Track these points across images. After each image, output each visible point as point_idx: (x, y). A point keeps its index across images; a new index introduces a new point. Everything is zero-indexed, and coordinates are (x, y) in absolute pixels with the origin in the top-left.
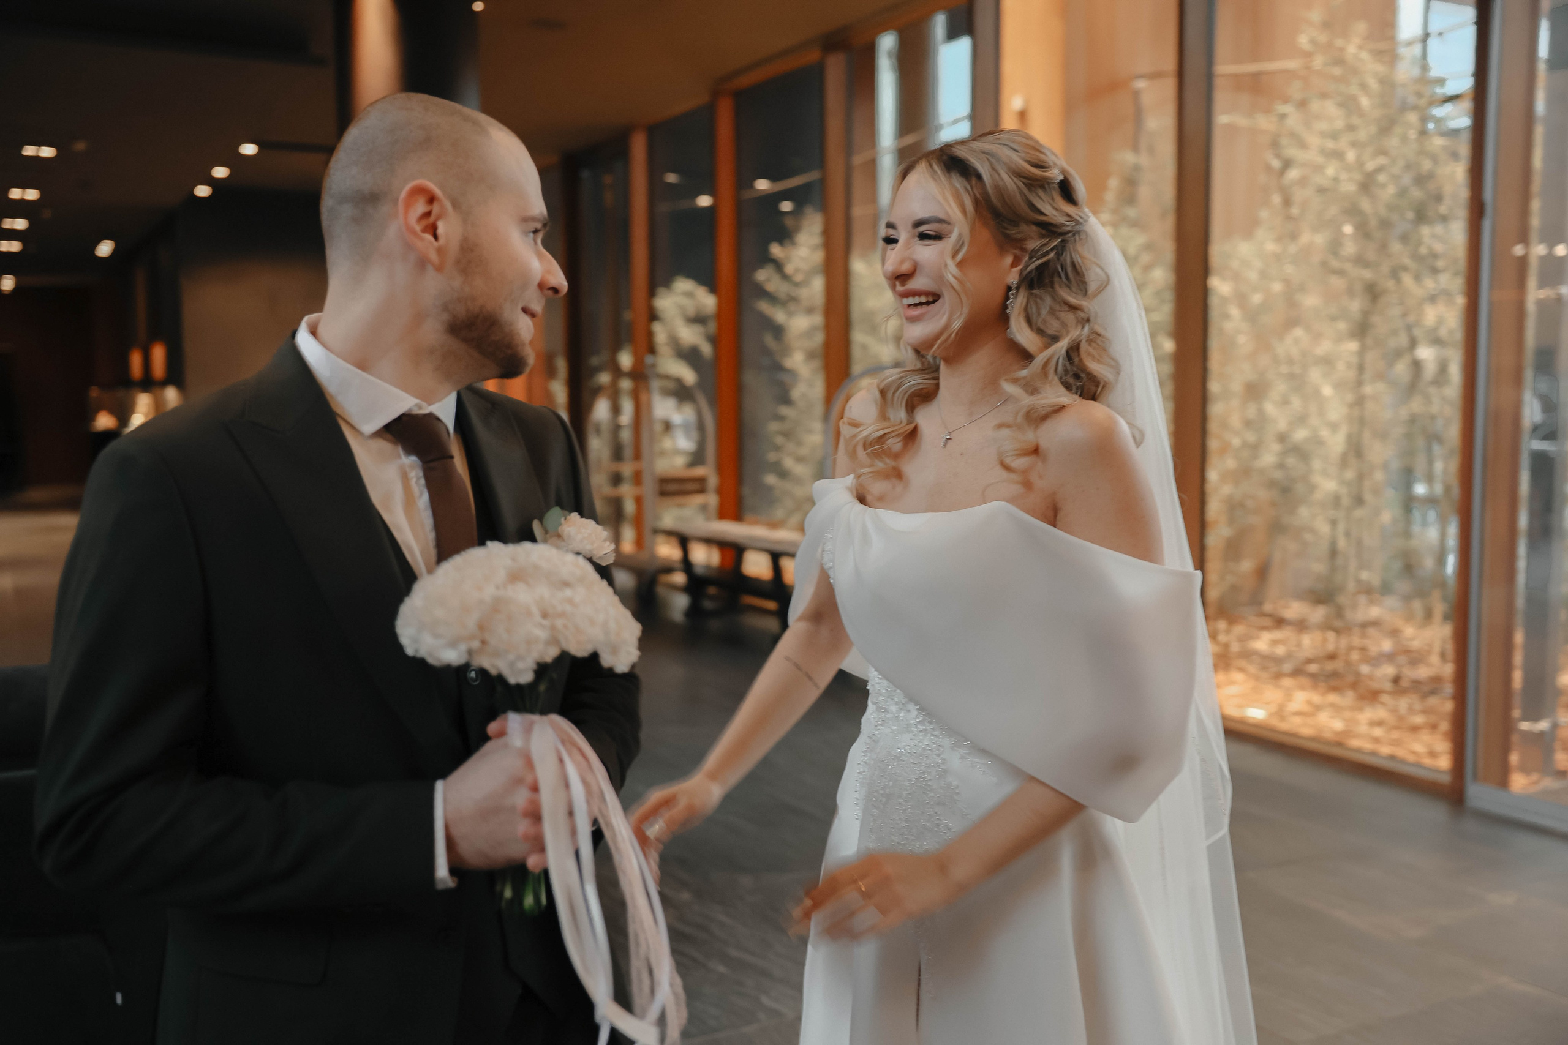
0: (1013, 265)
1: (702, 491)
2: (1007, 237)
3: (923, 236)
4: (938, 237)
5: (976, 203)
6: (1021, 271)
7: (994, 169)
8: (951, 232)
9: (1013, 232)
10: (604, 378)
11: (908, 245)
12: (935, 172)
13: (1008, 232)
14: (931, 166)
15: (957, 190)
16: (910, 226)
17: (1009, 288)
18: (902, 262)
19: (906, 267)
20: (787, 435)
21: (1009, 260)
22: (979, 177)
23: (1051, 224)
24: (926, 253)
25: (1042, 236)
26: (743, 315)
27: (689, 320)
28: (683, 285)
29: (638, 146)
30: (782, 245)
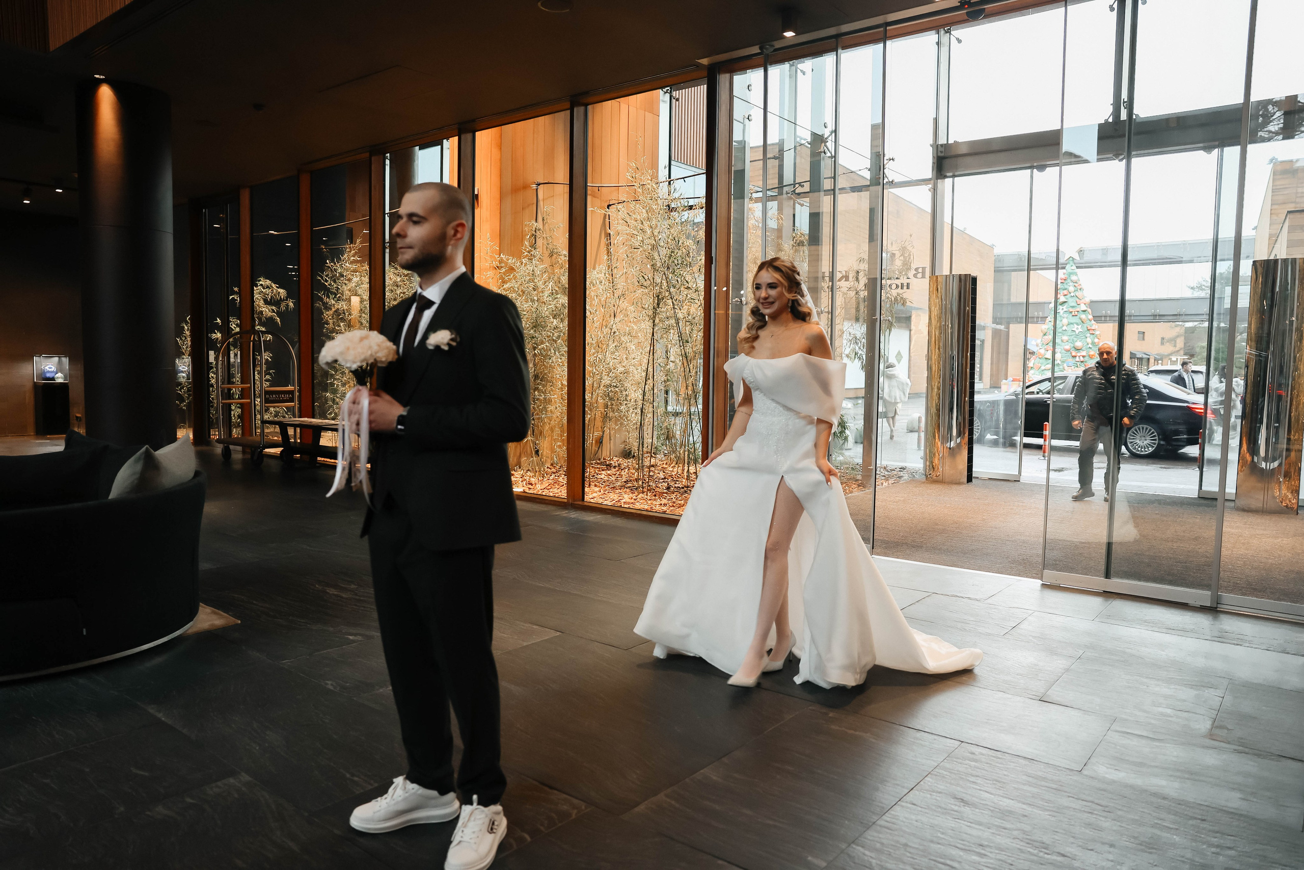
1: (292, 400)
10: (217, 335)
26: (314, 298)
27: (266, 302)
28: (263, 282)
29: (245, 197)
30: (332, 261)
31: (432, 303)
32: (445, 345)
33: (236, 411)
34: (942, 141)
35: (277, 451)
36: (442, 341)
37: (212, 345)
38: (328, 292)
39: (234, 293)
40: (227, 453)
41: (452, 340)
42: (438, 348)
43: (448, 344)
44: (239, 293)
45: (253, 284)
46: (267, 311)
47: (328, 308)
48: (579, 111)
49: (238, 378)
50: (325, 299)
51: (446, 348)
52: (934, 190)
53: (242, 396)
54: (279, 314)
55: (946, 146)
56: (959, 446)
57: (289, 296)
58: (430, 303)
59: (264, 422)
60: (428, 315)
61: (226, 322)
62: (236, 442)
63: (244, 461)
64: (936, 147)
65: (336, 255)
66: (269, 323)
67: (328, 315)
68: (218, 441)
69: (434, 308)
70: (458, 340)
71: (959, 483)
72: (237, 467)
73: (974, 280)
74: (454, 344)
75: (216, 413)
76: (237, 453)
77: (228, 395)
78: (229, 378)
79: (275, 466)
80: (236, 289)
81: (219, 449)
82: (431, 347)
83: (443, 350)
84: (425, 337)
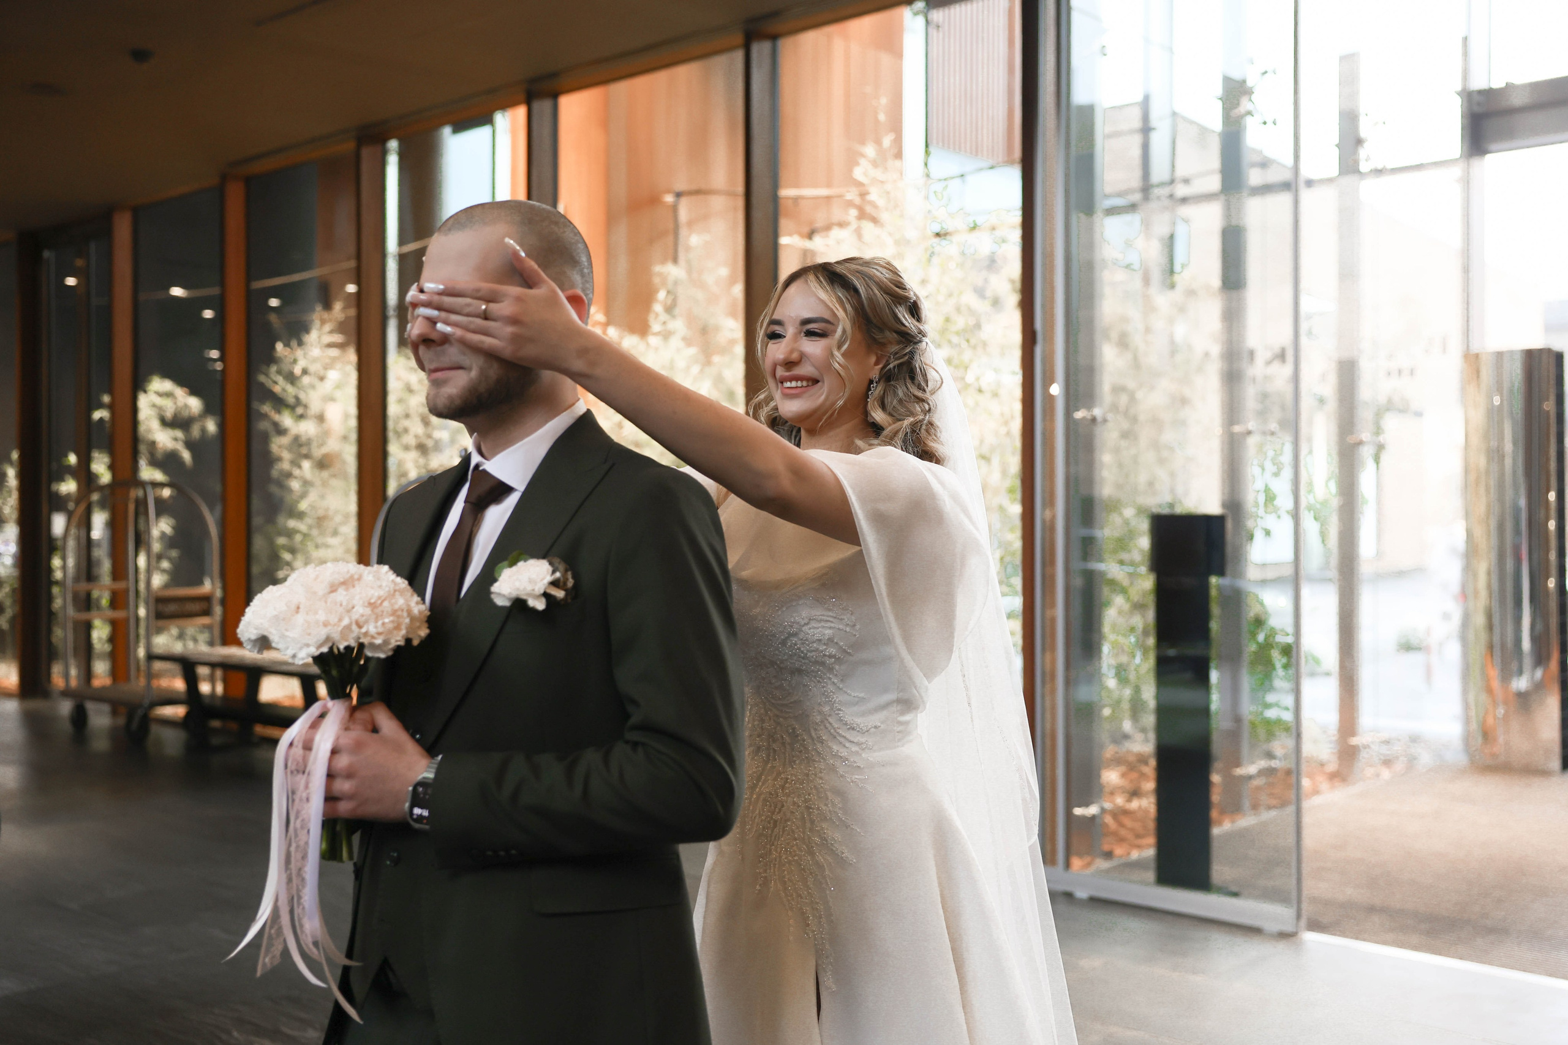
0: (876, 364)
1: (207, 612)
2: (875, 340)
3: (810, 334)
4: (823, 335)
5: (855, 309)
6: (882, 369)
7: (868, 286)
8: (835, 331)
9: (879, 336)
10: (68, 486)
11: (796, 338)
12: (821, 282)
13: (875, 336)
14: (818, 278)
15: (839, 297)
16: (798, 323)
17: (871, 382)
18: (792, 352)
19: (795, 356)
20: (293, 551)
21: (873, 359)
22: (856, 290)
23: (908, 334)
24: (814, 348)
25: (899, 343)
26: (250, 416)
27: (165, 423)
28: (159, 385)
29: (123, 228)
30: (287, 345)
31: (506, 490)
32: (537, 597)
33: (100, 633)
34: (1479, 83)
35: (178, 711)
36: (529, 588)
37: (59, 503)
38: (279, 403)
39: (100, 406)
40: (80, 717)
41: (554, 583)
42: (519, 604)
43: (546, 595)
44: (111, 407)
45: (138, 385)
46: (165, 439)
47: (281, 431)
48: (761, 50)
49: (106, 567)
50: (276, 417)
51: (540, 605)
52: (1466, 182)
53: (114, 604)
54: (189, 445)
55: (1488, 94)
56: (1539, 687)
57: (208, 410)
58: (501, 490)
59: (151, 657)
60: (496, 517)
61: (85, 461)
62: (99, 696)
63: (113, 733)
64: (1468, 96)
65: (296, 332)
66: (168, 461)
67: (279, 446)
68: (66, 693)
69: (512, 500)
70: (570, 583)
71: (1544, 773)
72: (100, 744)
73: (1559, 357)
74: (560, 594)
75: (61, 635)
76: (100, 719)
77: (86, 603)
78: (87, 570)
79: (172, 742)
80: (106, 399)
81: (66, 707)
82: (500, 602)
83: (533, 610)
84: (489, 576)
